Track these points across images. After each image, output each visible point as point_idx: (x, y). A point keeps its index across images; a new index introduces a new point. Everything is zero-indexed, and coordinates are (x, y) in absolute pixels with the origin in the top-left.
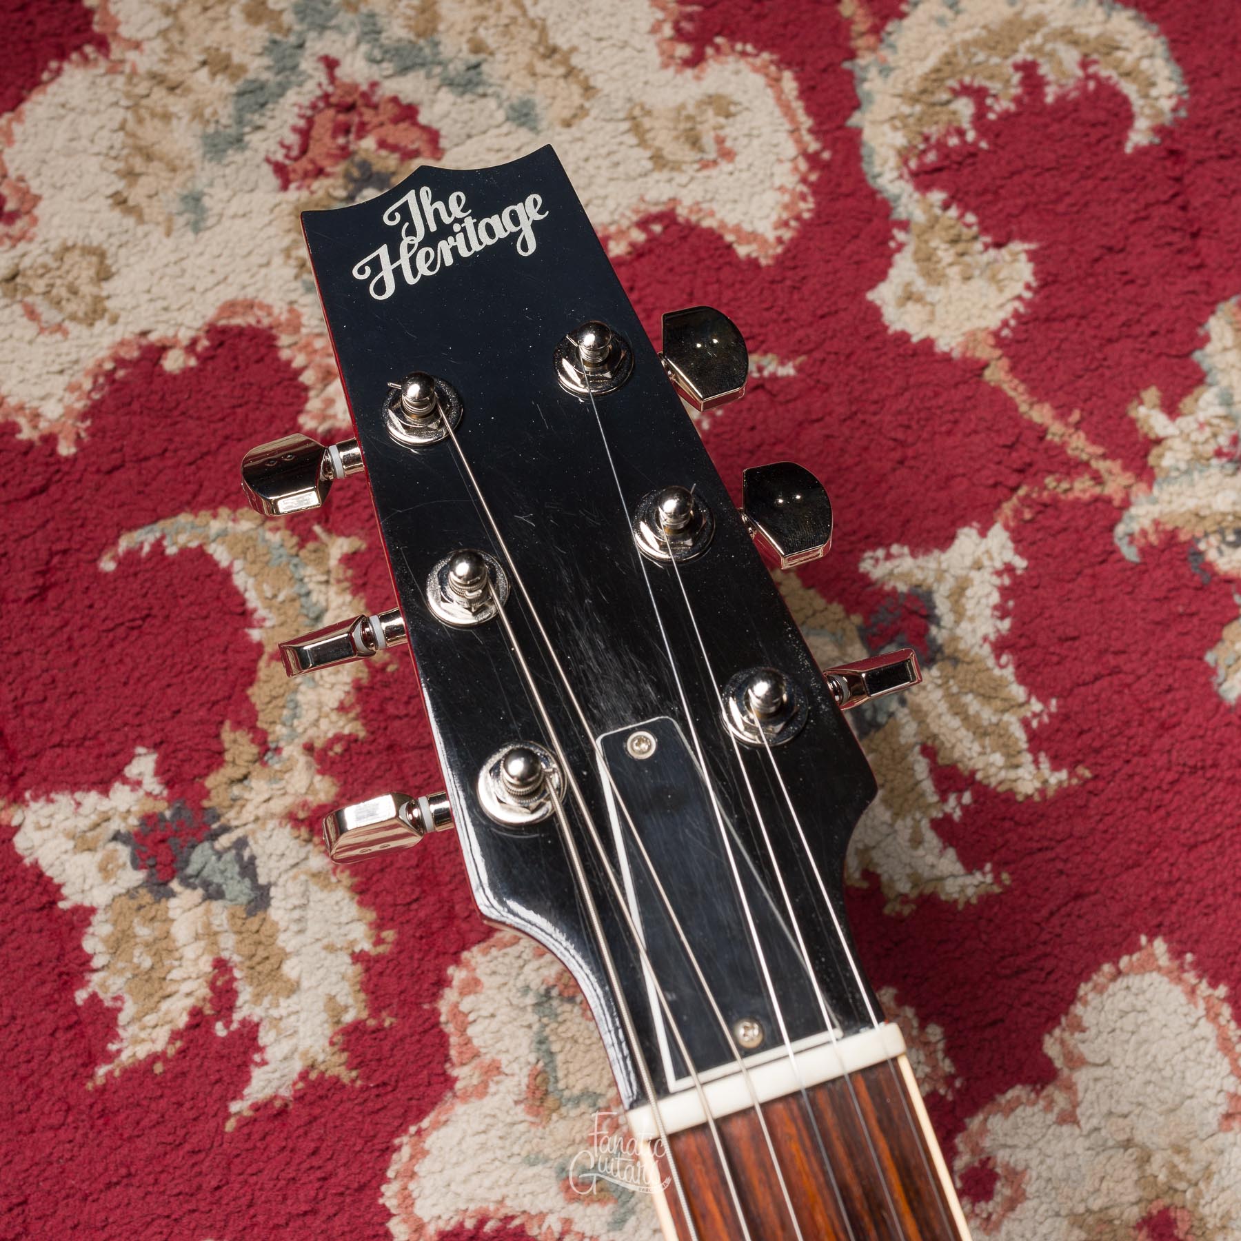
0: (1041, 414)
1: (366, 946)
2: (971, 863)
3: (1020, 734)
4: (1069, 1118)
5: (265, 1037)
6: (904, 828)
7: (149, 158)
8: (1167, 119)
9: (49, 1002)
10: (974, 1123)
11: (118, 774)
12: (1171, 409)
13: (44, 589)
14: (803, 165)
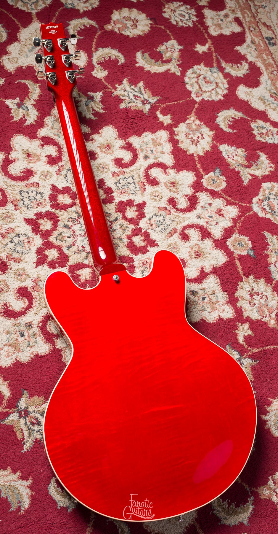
0: (107, 84)
1: (37, 115)
2: (95, 117)
3: (101, 108)
4: (101, 137)
5: (27, 120)
6: (89, 113)
7: (23, 51)
8: (123, 63)
9: (8, 115)
10: (92, 136)
11: (15, 99)
12: (119, 86)
13: (10, 84)
14: (87, 61)
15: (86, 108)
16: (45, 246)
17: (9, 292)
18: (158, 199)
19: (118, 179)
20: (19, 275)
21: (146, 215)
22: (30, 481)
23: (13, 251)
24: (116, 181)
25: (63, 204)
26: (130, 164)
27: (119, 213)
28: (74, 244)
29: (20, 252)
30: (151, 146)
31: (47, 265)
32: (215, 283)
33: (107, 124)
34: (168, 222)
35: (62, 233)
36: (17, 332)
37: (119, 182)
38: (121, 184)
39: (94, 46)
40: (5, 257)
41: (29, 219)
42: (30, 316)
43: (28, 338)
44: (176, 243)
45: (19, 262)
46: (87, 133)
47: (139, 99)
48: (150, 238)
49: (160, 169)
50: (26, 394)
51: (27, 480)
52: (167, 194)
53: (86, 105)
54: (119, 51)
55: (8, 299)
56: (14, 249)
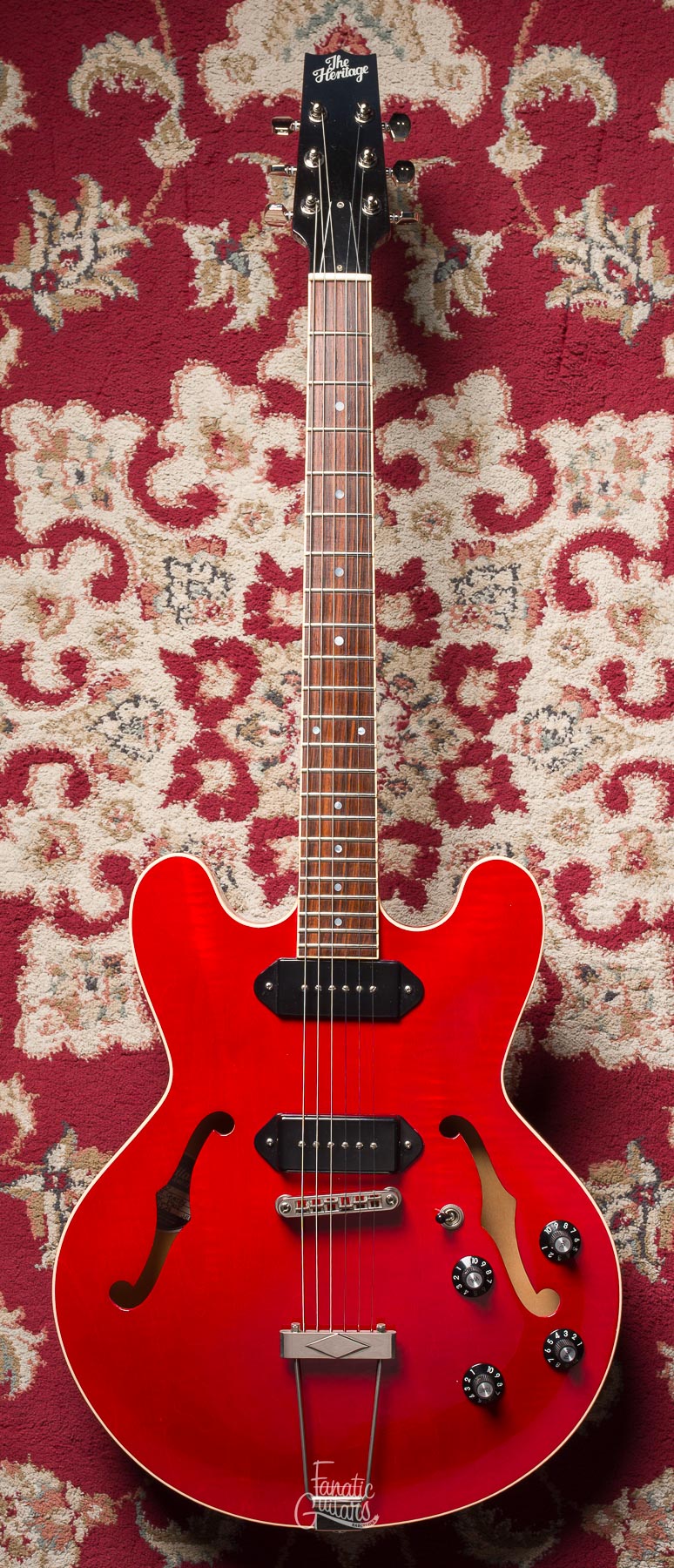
0: (526, 203)
1: (273, 296)
2: (452, 330)
3: (481, 297)
4: (453, 407)
5: (238, 312)
6: (437, 313)
7: (278, 32)
8: (606, 119)
9: (182, 283)
10: (426, 400)
11: (217, 225)
12: (567, 215)
13: (210, 162)
14: (482, 98)
15: (433, 289)
16: (201, 746)
17: (79, 861)
18: (569, 661)
19: (468, 570)
20: (114, 820)
21: (519, 705)
22: (42, 1337)
23: (112, 745)
24: (459, 574)
25: (281, 624)
26: (520, 519)
27: (438, 684)
28: (286, 757)
29: (131, 751)
30: (606, 467)
31: (196, 807)
32: (660, 958)
33: (484, 364)
34: (581, 739)
35: (258, 715)
36: (79, 976)
37: (469, 580)
38: (472, 585)
39: (524, 35)
40: (88, 758)
41: (175, 655)
42: (121, 938)
43: (103, 997)
44: (583, 810)
45: (122, 781)
46: (412, 388)
47: (619, 276)
48: (511, 781)
49: (611, 553)
50: (71, 1136)
51: (35, 1332)
52: (606, 648)
53: (437, 281)
54: (609, 70)
55: (73, 881)
56: (116, 741)
